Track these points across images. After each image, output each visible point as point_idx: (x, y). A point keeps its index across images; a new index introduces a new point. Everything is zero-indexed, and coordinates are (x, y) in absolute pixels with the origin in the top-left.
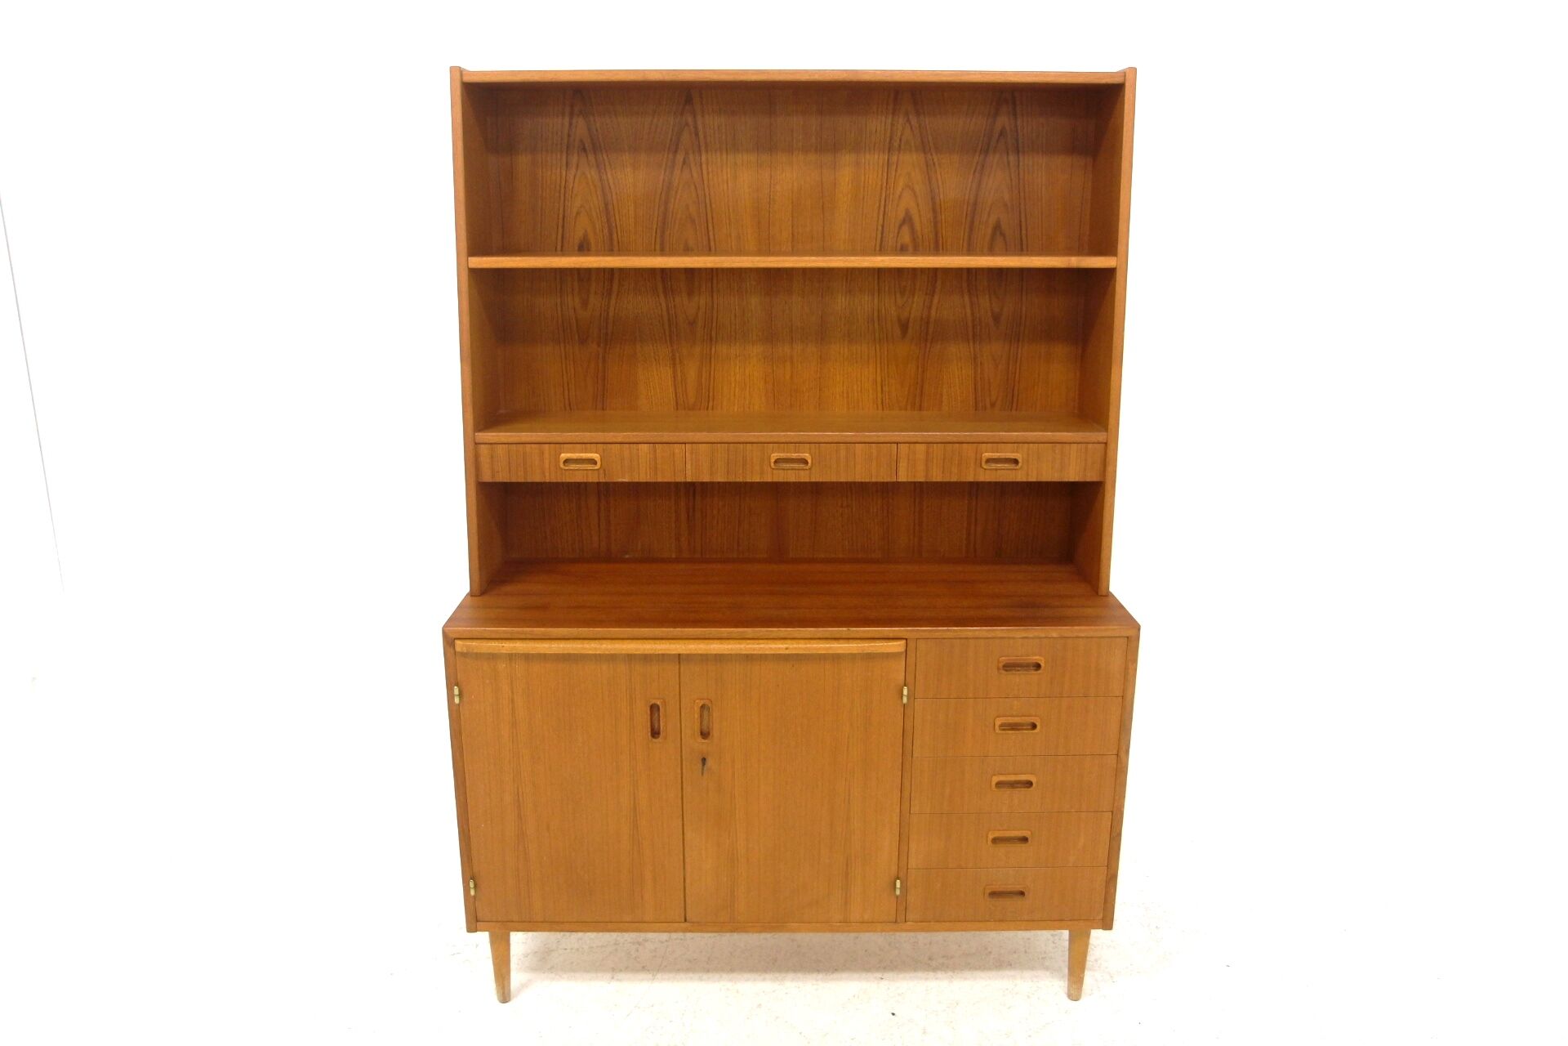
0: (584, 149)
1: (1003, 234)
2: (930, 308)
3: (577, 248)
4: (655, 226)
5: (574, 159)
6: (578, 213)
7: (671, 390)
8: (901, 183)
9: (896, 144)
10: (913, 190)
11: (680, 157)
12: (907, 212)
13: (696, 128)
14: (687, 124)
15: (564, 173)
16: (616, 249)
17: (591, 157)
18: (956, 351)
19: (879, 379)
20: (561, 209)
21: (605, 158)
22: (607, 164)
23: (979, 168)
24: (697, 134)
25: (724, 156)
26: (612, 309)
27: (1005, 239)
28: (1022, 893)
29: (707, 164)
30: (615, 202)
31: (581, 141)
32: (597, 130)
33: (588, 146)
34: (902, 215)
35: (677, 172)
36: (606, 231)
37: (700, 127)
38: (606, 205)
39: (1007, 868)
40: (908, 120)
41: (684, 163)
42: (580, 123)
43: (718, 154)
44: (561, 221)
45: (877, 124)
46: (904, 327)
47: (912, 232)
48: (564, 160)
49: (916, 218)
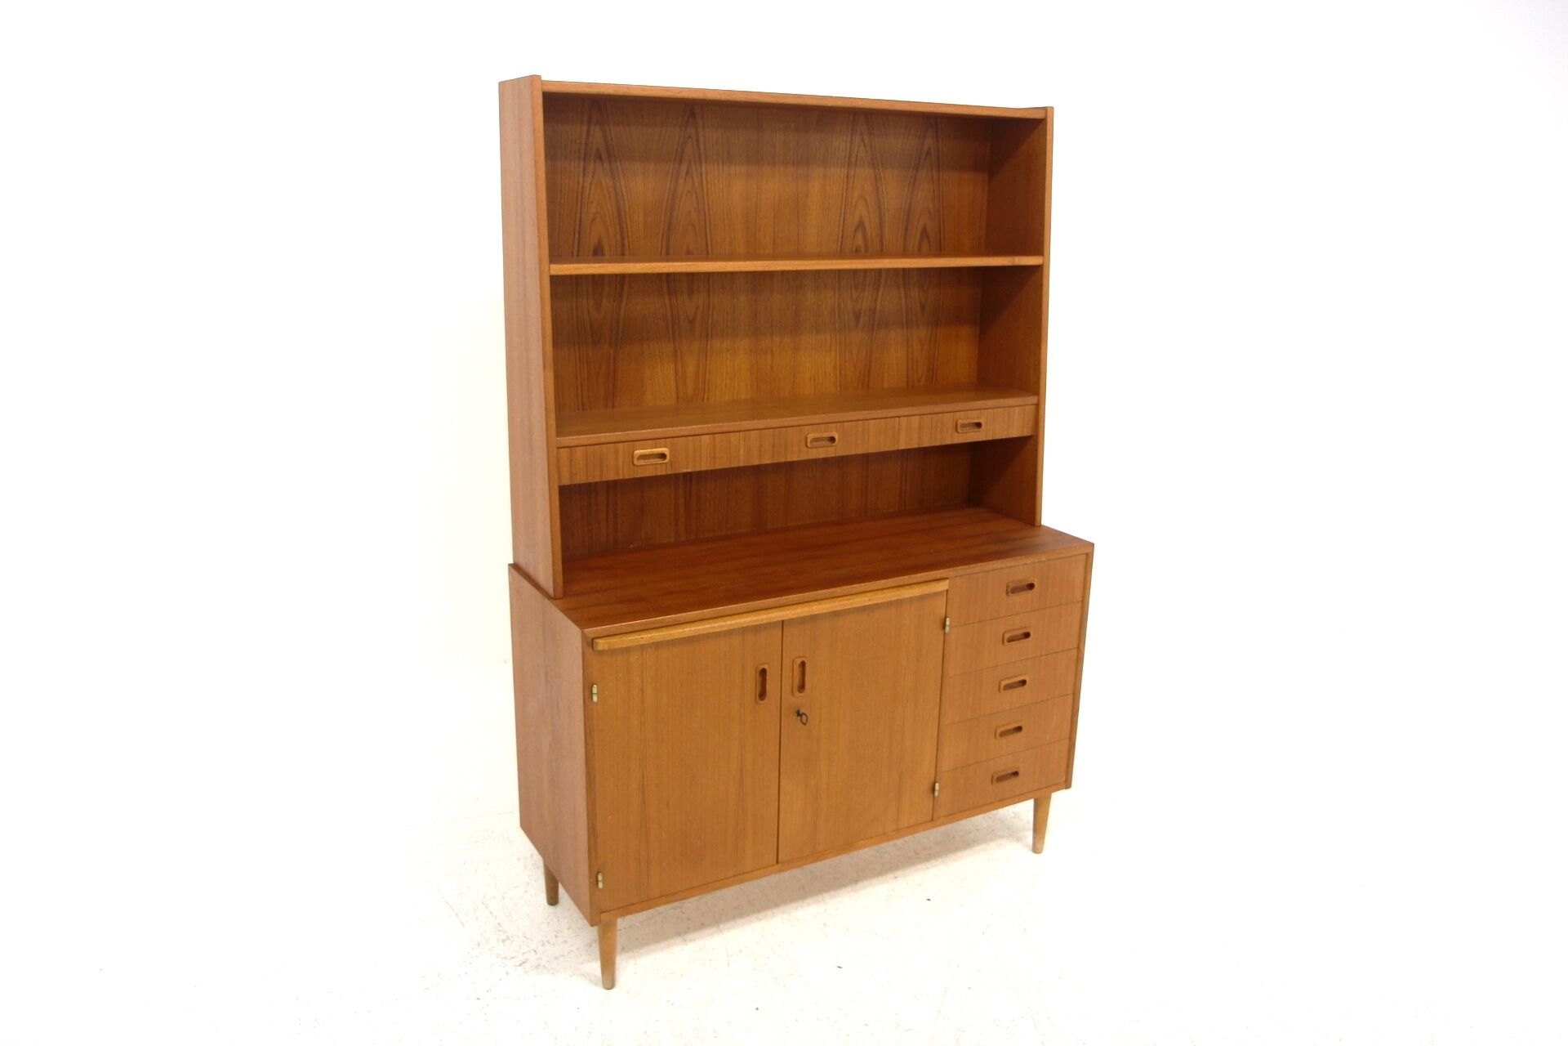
0: (600, 158)
1: (928, 237)
2: (876, 301)
3: (591, 253)
4: (661, 232)
5: (591, 167)
6: (593, 220)
7: (673, 382)
8: (856, 194)
9: (853, 160)
10: (865, 200)
11: (684, 168)
12: (861, 217)
13: (698, 141)
14: (690, 137)
15: (581, 181)
16: (627, 252)
17: (606, 166)
18: (895, 336)
19: (838, 363)
20: (578, 215)
21: (619, 164)
22: (620, 172)
23: (912, 180)
24: (698, 146)
25: (721, 167)
26: (622, 311)
27: (929, 242)
28: (1016, 774)
29: (707, 173)
30: (627, 209)
31: (598, 150)
32: (612, 140)
33: (604, 155)
34: (856, 221)
35: (681, 181)
36: (618, 236)
37: (701, 140)
38: (619, 210)
39: (1006, 755)
40: (863, 140)
41: (687, 173)
42: (597, 132)
43: (716, 165)
44: (577, 227)
45: (840, 142)
46: (857, 317)
47: (865, 237)
48: (582, 168)
49: (867, 224)
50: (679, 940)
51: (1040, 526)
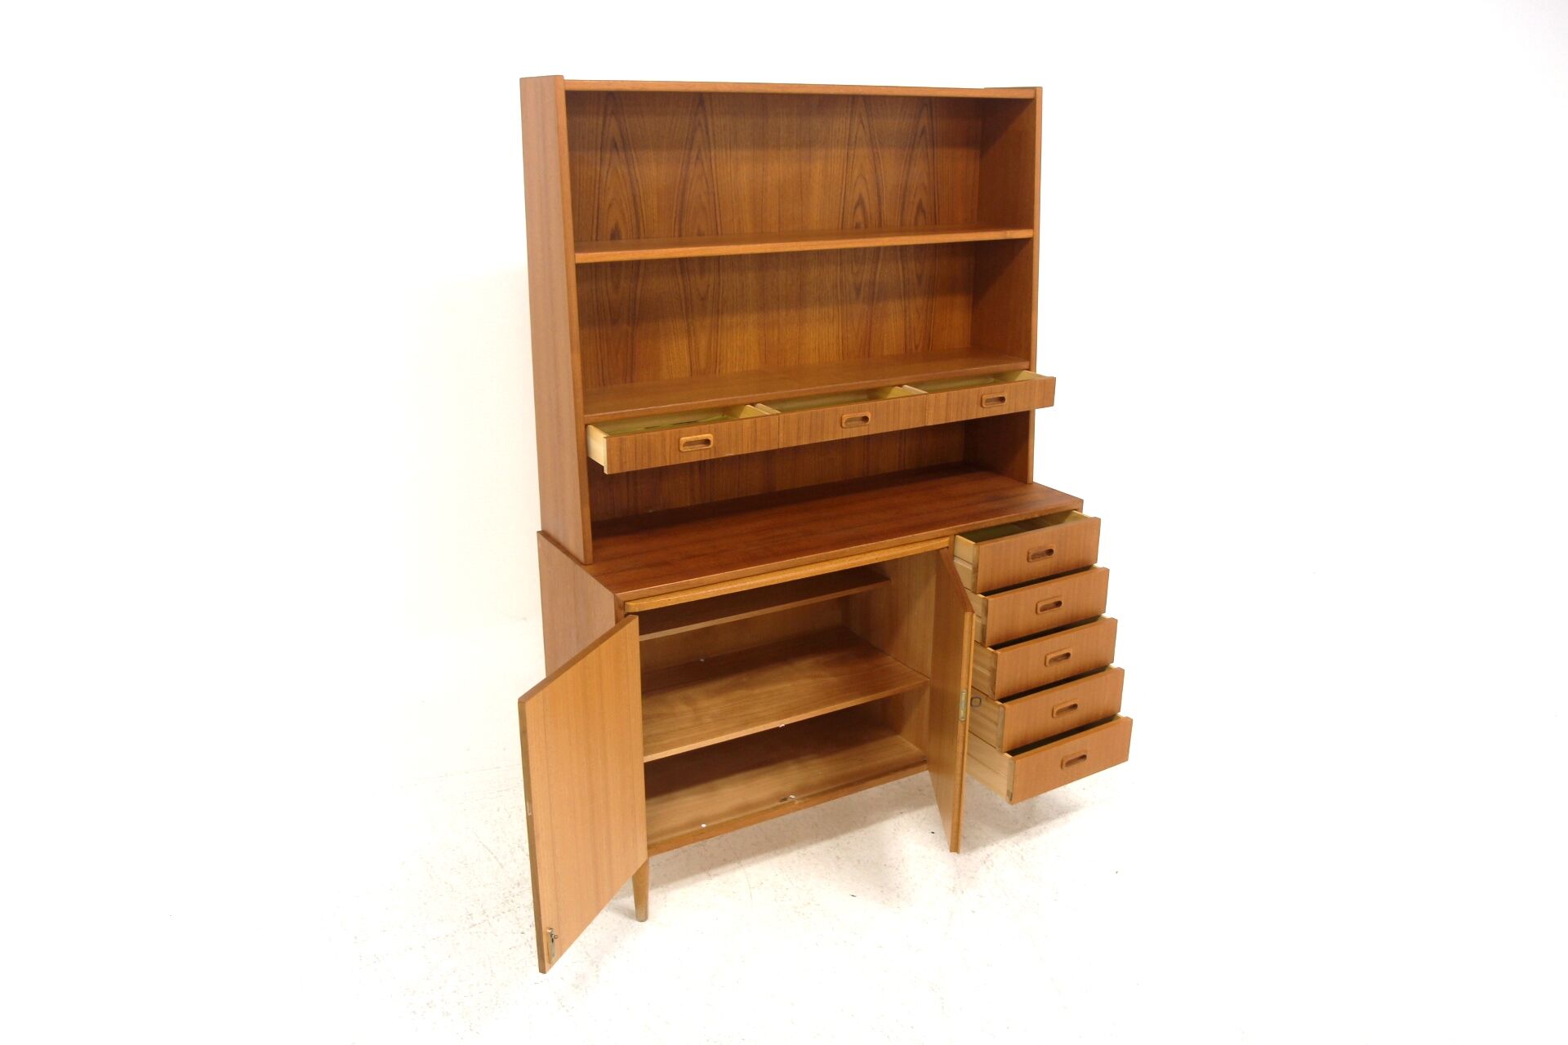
0: (616, 148)
1: (923, 211)
2: (875, 274)
3: (609, 237)
4: (674, 215)
5: (607, 155)
6: (610, 205)
7: (687, 358)
8: (856, 173)
9: (853, 140)
10: (865, 179)
11: (694, 154)
12: (860, 195)
13: (707, 127)
14: (700, 124)
15: (598, 169)
16: (642, 236)
17: (622, 155)
18: (894, 307)
19: (840, 334)
20: (596, 202)
21: (634, 154)
22: (635, 160)
23: (908, 158)
24: (707, 133)
25: (728, 151)
26: (638, 292)
27: (925, 217)
29: (715, 159)
30: (642, 195)
31: (614, 140)
32: (626, 129)
33: (619, 144)
34: (856, 198)
35: (692, 166)
36: (634, 221)
37: (710, 127)
38: (634, 196)
40: (861, 122)
41: (697, 158)
42: (613, 124)
43: (724, 149)
44: (596, 213)
45: (840, 124)
46: (858, 290)
47: (864, 212)
48: (599, 156)
49: (866, 201)
50: (704, 875)
51: (1033, 483)
